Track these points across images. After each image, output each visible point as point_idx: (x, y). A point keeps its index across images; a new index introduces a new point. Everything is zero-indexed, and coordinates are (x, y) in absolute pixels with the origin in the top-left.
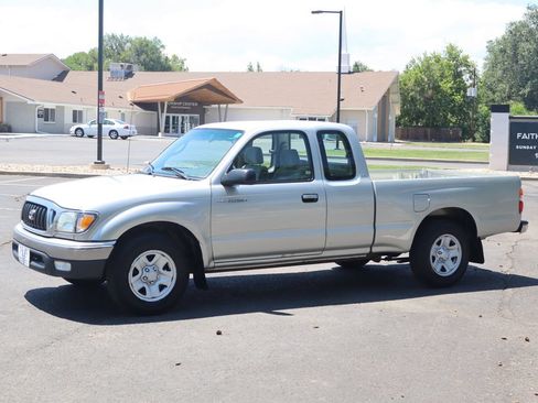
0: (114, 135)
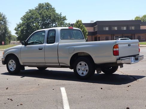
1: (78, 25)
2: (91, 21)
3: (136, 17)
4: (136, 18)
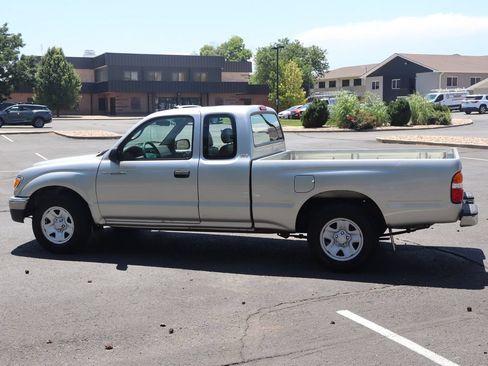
1: (52, 62)
2: (87, 52)
3: (202, 46)
4: (203, 50)
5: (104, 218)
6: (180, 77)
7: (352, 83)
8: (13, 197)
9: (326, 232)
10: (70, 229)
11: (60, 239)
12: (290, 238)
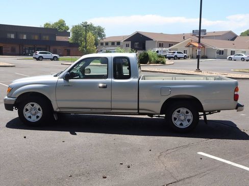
0: (243, 59)
3: (45, 23)
5: (59, 108)
6: (36, 38)
7: (116, 44)
8: (6, 97)
9: (175, 114)
10: (40, 114)
11: (34, 119)
12: (154, 117)
